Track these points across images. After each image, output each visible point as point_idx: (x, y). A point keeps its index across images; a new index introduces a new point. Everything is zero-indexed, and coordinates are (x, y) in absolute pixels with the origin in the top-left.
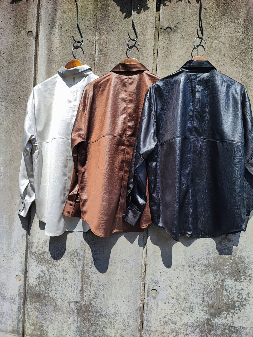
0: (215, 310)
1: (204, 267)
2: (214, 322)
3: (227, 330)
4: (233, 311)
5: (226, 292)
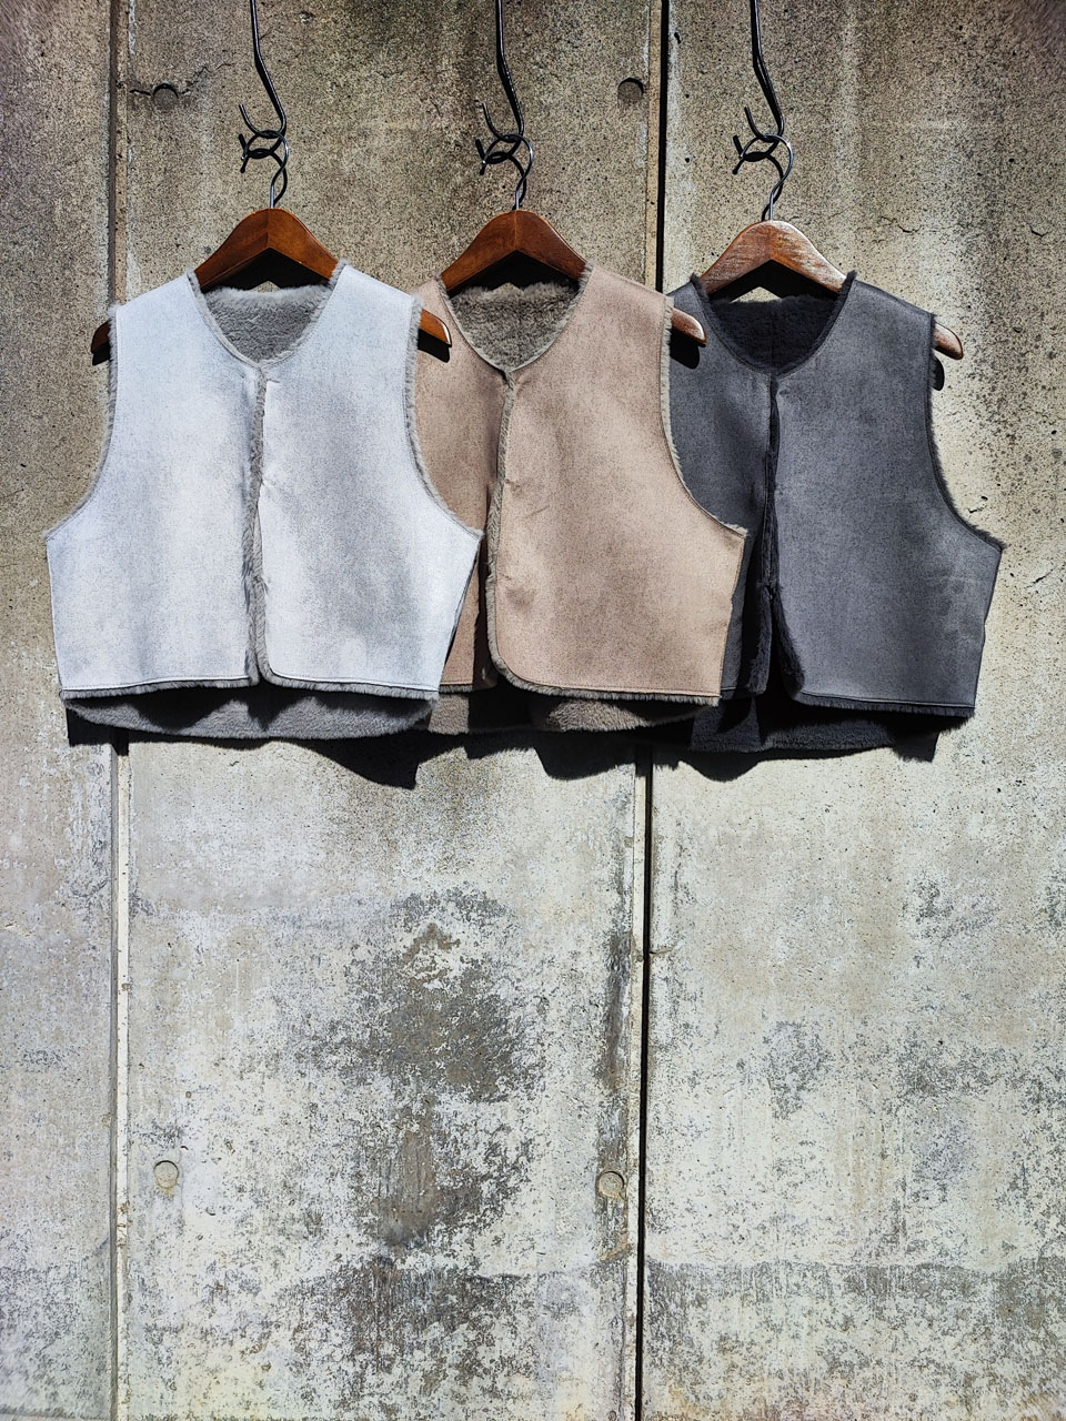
0: (403, 1218)
1: (354, 1054)
2: (405, 1267)
3: (456, 1293)
4: (473, 1218)
5: (444, 1143)
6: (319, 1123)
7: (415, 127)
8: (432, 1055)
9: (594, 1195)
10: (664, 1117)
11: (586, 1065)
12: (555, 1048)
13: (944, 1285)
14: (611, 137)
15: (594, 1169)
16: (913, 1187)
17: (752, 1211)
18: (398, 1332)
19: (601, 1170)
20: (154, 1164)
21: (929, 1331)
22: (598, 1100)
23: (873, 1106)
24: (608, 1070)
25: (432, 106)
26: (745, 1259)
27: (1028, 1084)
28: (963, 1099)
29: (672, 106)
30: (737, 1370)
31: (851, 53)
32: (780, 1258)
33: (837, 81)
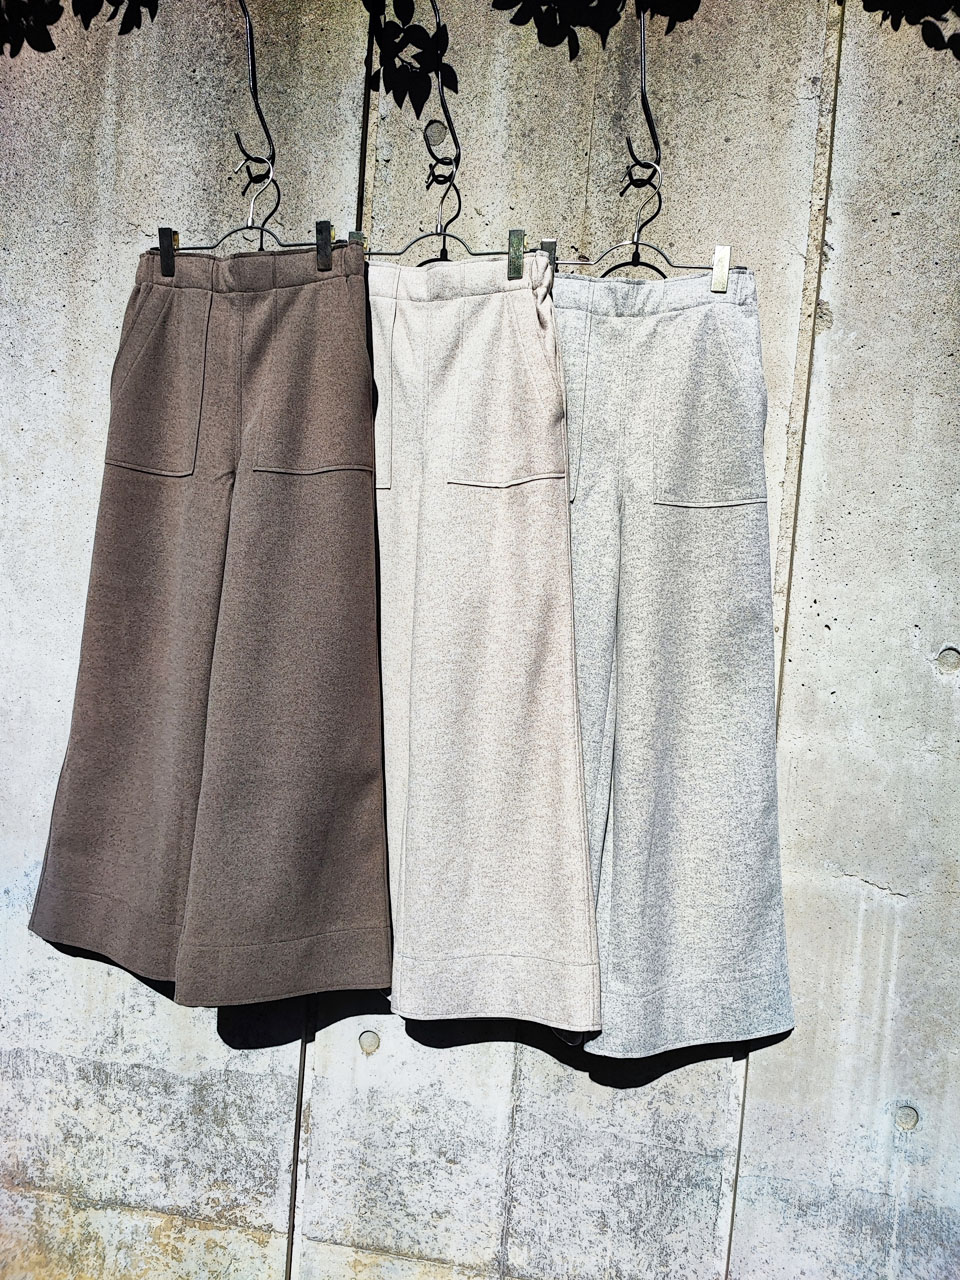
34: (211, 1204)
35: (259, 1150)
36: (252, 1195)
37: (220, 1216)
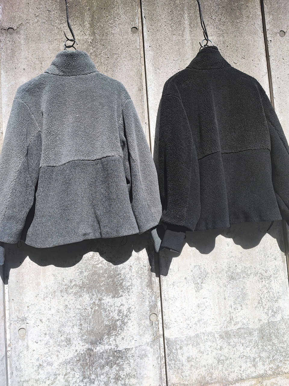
0: (95, 336)
1: (78, 288)
2: (96, 350)
3: (112, 356)
4: (115, 333)
5: (105, 311)
6: (68, 310)
7: (79, 38)
8: (100, 286)
9: (149, 321)
10: (166, 296)
11: (144, 284)
12: (135, 280)
13: (245, 333)
14: (130, 41)
15: (149, 314)
16: (234, 306)
17: (192, 319)
18: (96, 371)
19: (151, 313)
20: (18, 329)
21: (243, 347)
22: (148, 294)
23: (221, 286)
24: (150, 284)
25: (84, 33)
26: (192, 334)
27: (259, 275)
28: (243, 280)
29: (145, 34)
30: (193, 367)
31: (187, 21)
32: (201, 332)
33: (184, 28)
34: (271, 370)
35: (282, 346)
36: (283, 362)
37: (274, 373)
